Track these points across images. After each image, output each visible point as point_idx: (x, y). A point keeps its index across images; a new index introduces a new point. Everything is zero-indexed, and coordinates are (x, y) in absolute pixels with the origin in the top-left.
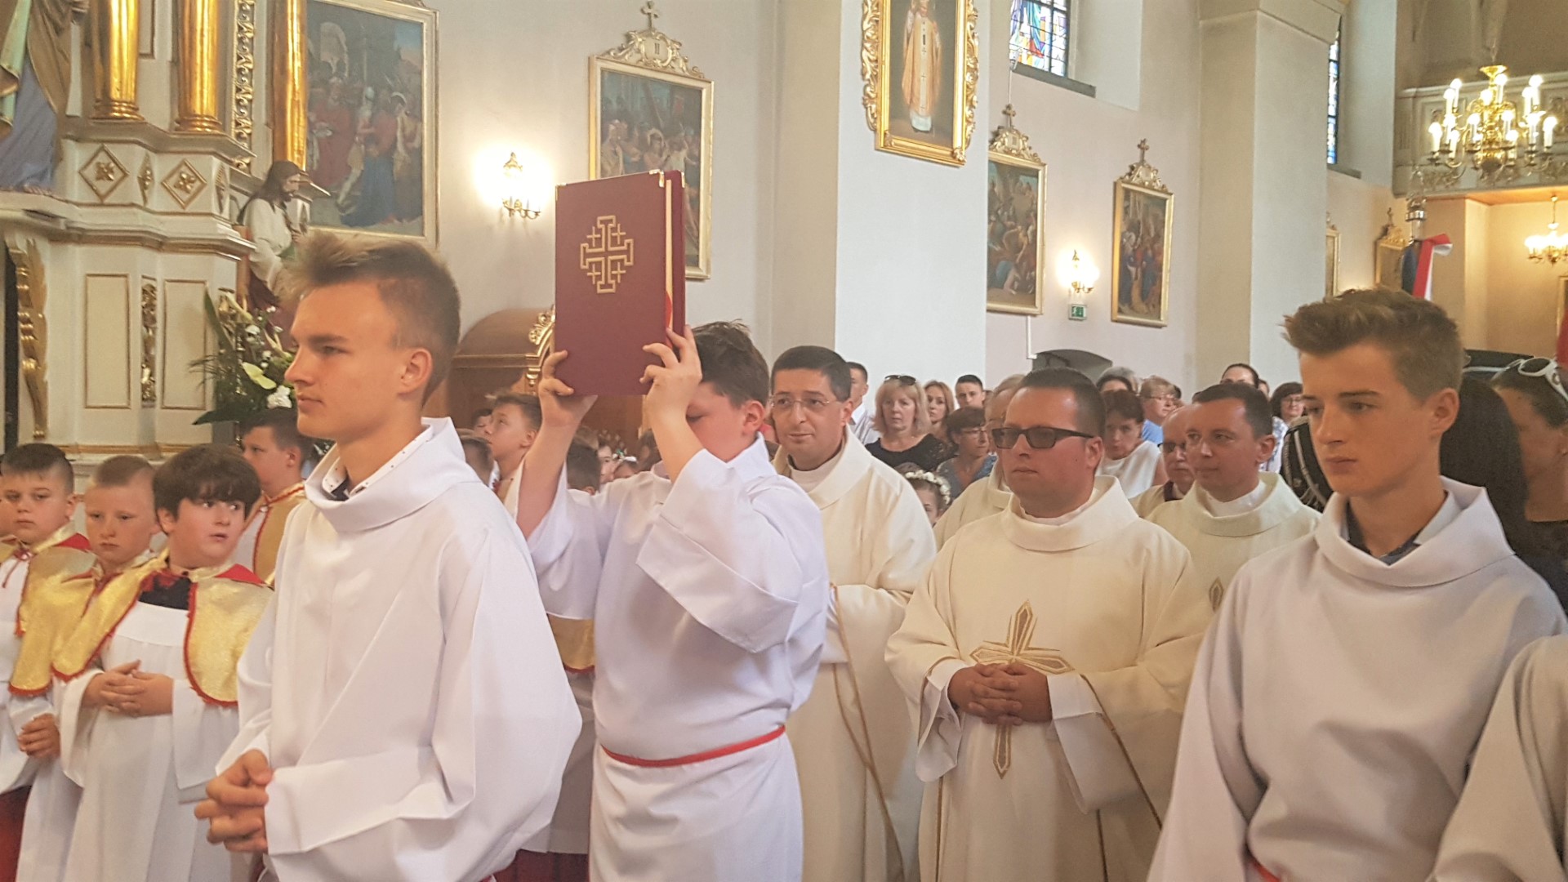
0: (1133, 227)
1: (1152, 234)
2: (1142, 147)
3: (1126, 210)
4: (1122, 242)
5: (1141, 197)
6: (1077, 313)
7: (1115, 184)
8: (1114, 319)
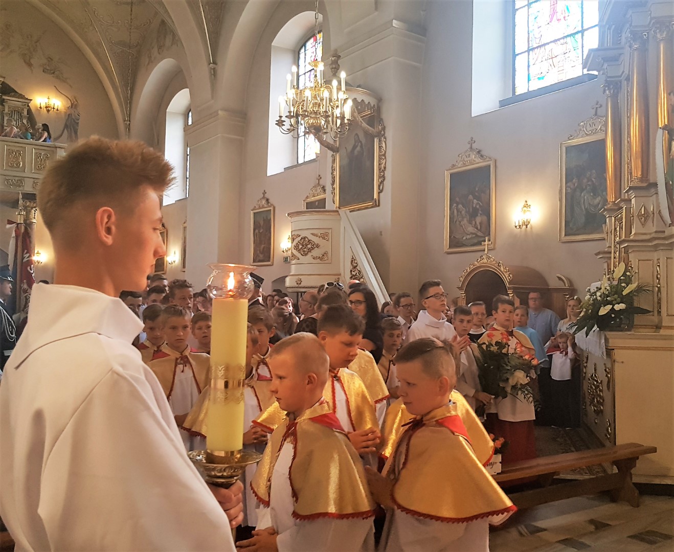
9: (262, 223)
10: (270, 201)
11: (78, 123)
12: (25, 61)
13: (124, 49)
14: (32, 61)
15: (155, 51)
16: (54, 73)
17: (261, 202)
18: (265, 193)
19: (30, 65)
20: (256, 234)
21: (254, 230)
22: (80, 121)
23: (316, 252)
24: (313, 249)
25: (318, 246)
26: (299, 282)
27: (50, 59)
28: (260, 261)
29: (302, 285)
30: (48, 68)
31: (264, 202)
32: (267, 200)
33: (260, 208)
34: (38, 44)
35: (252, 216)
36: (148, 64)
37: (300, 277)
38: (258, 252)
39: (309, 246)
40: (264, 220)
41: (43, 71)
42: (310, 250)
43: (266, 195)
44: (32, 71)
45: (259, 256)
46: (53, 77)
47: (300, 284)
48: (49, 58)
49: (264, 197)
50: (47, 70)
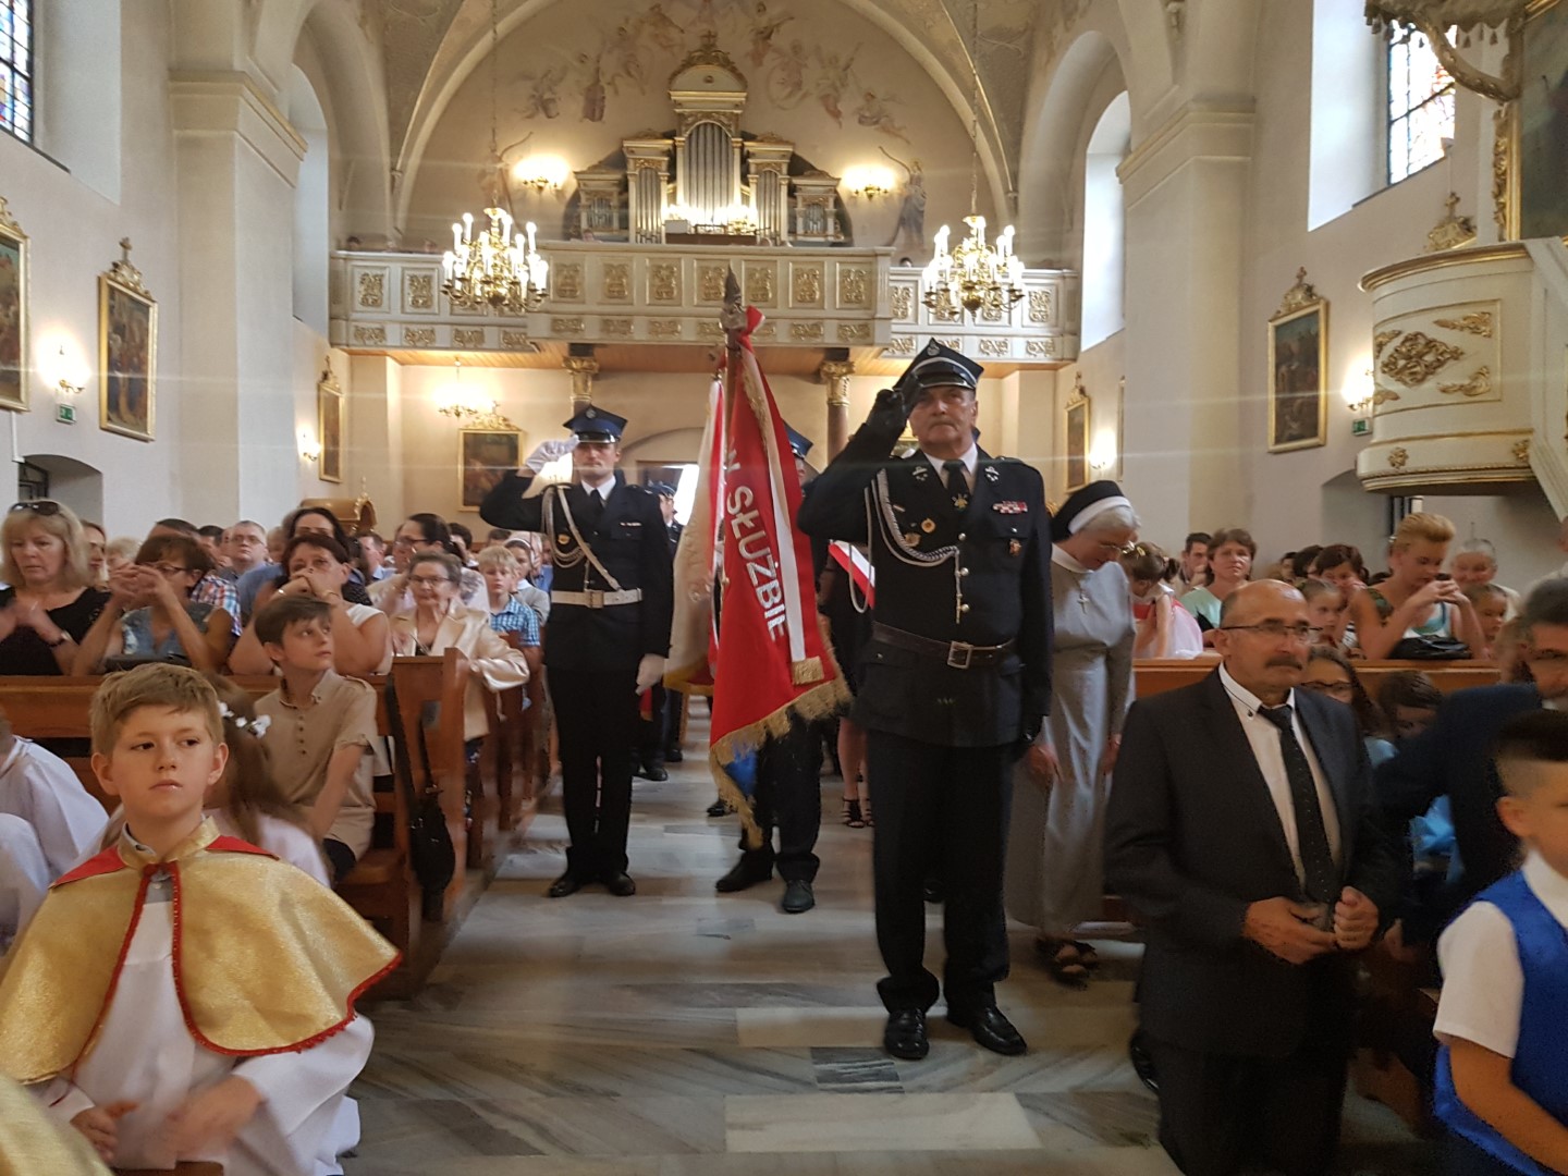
0: (118, 329)
1: (137, 340)
2: (125, 245)
3: (111, 309)
4: (109, 344)
5: (125, 300)
6: (66, 415)
7: (99, 279)
8: (103, 426)
9: (1295, 347)
10: (1315, 290)
11: (923, 212)
12: (828, 109)
13: (1001, 43)
14: (840, 107)
15: (1059, 31)
16: (876, 123)
17: (1294, 298)
18: (1302, 273)
19: (836, 114)
20: (1283, 375)
21: (1278, 366)
22: (926, 208)
23: (1451, 375)
24: (1440, 364)
25: (1456, 355)
26: (1399, 460)
27: (870, 96)
28: (1292, 438)
29: (1410, 465)
30: (867, 114)
31: (1300, 296)
32: (1309, 290)
33: (1291, 312)
34: (849, 70)
35: (1271, 334)
36: (1048, 61)
37: (1401, 445)
38: (1287, 417)
39: (1429, 358)
40: (1301, 339)
41: (860, 122)
42: (1431, 369)
43: (1307, 280)
44: (840, 124)
45: (1290, 427)
46: (877, 129)
47: (1402, 464)
48: (870, 94)
49: (1299, 286)
50: (866, 117)
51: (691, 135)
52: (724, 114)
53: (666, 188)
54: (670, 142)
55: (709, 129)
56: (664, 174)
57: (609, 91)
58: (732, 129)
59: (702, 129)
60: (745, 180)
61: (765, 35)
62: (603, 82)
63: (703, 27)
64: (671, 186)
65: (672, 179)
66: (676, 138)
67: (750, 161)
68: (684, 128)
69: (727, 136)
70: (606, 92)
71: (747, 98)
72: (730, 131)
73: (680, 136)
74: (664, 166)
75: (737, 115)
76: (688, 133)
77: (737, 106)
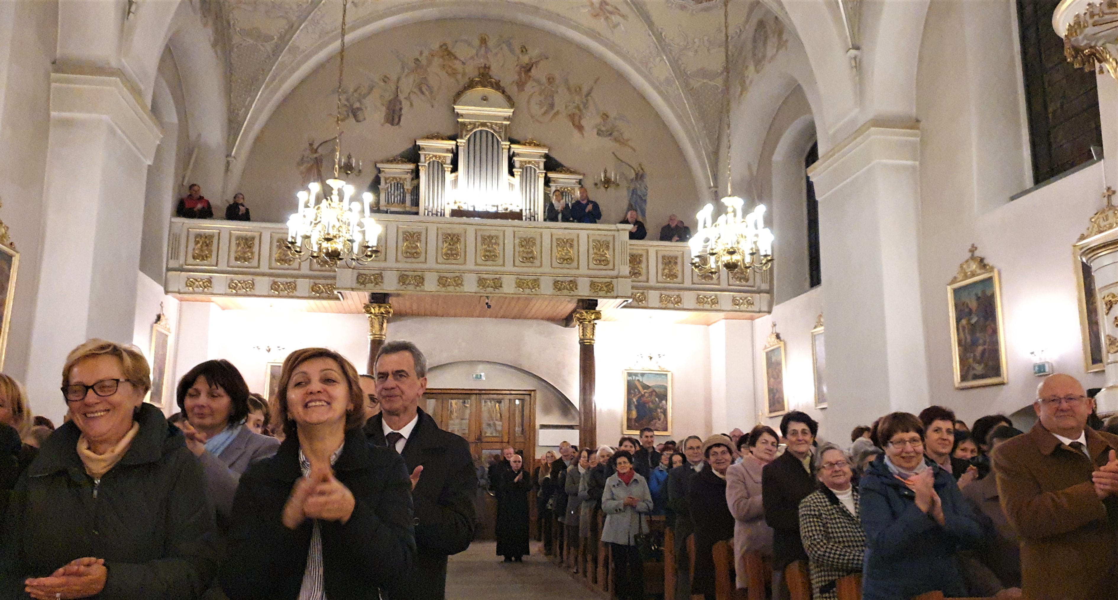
10: (986, 262)
13: (705, 81)
15: (750, 73)
17: (969, 267)
18: (973, 249)
19: (580, 128)
20: (964, 328)
21: (958, 320)
22: (648, 198)
28: (976, 377)
30: (603, 129)
31: (974, 266)
32: (982, 263)
33: (966, 277)
34: (589, 98)
35: (950, 295)
38: (971, 360)
40: (978, 298)
41: (598, 134)
43: (977, 254)
45: (973, 369)
49: (973, 258)
50: (602, 131)
51: (470, 137)
52: (496, 124)
53: (449, 177)
54: (454, 142)
55: (484, 134)
56: (448, 167)
57: (405, 105)
58: (503, 135)
59: (478, 135)
60: (511, 174)
61: (527, 69)
62: (401, 97)
63: (481, 61)
64: (454, 174)
65: (455, 169)
66: (458, 140)
67: (515, 159)
68: (464, 133)
69: (498, 140)
70: (403, 103)
71: (513, 112)
72: (501, 137)
73: (462, 138)
74: (449, 161)
75: (506, 125)
76: (468, 136)
77: (506, 119)
